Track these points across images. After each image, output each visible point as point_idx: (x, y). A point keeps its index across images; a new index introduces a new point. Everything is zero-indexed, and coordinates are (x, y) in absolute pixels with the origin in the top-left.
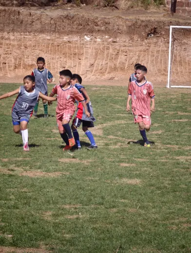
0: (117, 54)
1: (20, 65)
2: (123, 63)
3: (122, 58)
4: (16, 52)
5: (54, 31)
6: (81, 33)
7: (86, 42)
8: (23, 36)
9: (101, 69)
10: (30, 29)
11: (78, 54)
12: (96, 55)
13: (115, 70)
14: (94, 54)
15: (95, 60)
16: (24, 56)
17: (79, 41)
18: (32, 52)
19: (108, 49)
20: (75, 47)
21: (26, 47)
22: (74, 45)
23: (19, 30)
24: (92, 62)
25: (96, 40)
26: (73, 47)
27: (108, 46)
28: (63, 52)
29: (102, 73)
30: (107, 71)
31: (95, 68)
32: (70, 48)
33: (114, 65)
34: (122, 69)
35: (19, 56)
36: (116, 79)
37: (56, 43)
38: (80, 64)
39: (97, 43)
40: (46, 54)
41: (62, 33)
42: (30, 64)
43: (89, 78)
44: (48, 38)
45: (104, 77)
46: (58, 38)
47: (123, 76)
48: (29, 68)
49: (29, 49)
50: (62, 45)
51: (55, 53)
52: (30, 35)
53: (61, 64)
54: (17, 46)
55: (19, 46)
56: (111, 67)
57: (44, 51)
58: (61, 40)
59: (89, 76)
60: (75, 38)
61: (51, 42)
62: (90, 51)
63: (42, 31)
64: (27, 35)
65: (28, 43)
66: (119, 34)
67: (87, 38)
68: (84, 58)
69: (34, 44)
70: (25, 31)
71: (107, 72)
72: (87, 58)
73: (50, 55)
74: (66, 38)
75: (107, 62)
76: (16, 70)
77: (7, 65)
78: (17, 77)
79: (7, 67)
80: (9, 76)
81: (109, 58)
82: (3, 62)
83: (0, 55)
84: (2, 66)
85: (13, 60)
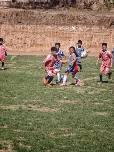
0: (92, 37)
1: (34, 44)
2: (96, 43)
3: (95, 40)
4: (31, 37)
5: (54, 24)
6: (70, 25)
7: (73, 30)
8: (35, 27)
10: (40, 23)
11: (69, 37)
13: (90, 47)
14: (78, 37)
16: (36, 38)
17: (69, 30)
18: (41, 37)
19: (86, 34)
20: (67, 33)
21: (37, 34)
22: (66, 32)
23: (33, 23)
25: (79, 29)
26: (65, 33)
27: (86, 32)
28: (59, 36)
32: (63, 34)
33: (90, 44)
34: (95, 46)
35: (33, 39)
36: (91, 52)
37: (55, 31)
38: (69, 43)
39: (80, 31)
40: (49, 38)
41: (60, 25)
42: (40, 44)
44: (51, 28)
46: (56, 28)
47: (95, 50)
48: (39, 46)
49: (39, 35)
50: (59, 32)
51: (55, 37)
52: (40, 26)
54: (32, 33)
55: (33, 33)
56: (88, 45)
57: (48, 36)
58: (58, 29)
60: (67, 28)
61: (52, 30)
62: (75, 35)
63: (47, 24)
64: (38, 26)
65: (39, 31)
66: (93, 25)
67: (74, 28)
68: (72, 40)
69: (42, 32)
70: (37, 24)
71: (86, 48)
72: (73, 40)
73: (52, 38)
74: (61, 28)
75: (86, 42)
76: (32, 47)
77: (26, 44)
78: (32, 51)
79: (26, 45)
80: (27, 51)
81: (87, 40)
82: (24, 42)
83: (22, 39)
84: (23, 45)
85: (30, 41)
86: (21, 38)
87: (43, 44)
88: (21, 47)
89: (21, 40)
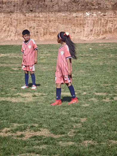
0: (107, 23)
1: (47, 33)
2: (111, 28)
3: (110, 25)
4: (44, 25)
5: (67, 11)
6: (83, 11)
7: (87, 16)
8: (47, 15)
9: (97, 33)
10: (52, 10)
11: (83, 24)
12: (94, 24)
13: (106, 33)
14: (92, 23)
15: (93, 27)
16: (49, 27)
17: (82, 16)
18: (54, 24)
19: (101, 20)
20: (81, 20)
21: (50, 22)
22: (80, 19)
23: (45, 11)
24: (92, 29)
25: (93, 14)
26: (79, 20)
27: (101, 18)
28: (73, 23)
29: (98, 35)
31: (93, 32)
32: (77, 20)
33: (105, 29)
34: (110, 32)
35: (46, 28)
36: (107, 38)
37: (68, 18)
38: (84, 30)
39: (94, 16)
40: (62, 25)
41: (73, 11)
42: (53, 32)
43: (90, 39)
44: (64, 15)
45: (99, 37)
46: (69, 15)
47: (111, 36)
48: (52, 34)
49: (52, 23)
50: (72, 19)
51: (68, 24)
52: (52, 14)
53: (72, 31)
54: (44, 21)
55: (46, 21)
56: (103, 31)
57: (61, 24)
58: (71, 16)
59: (90, 37)
60: (80, 14)
61: (65, 17)
62: (90, 22)
63: (59, 11)
64: (50, 14)
65: (51, 19)
66: (107, 10)
67: (88, 14)
68: (86, 26)
69: (55, 19)
70: (49, 11)
71: (101, 34)
72: (88, 26)
73: (65, 26)
74: (74, 15)
75: (101, 28)
76: (45, 36)
77: (39, 33)
78: (46, 40)
79: (39, 34)
80: (41, 40)
81: (102, 25)
82: (36, 31)
83: (35, 27)
84: (36, 34)
85: (42, 30)
86: (34, 27)
87: (57, 32)
88: (34, 36)
89: (34, 29)
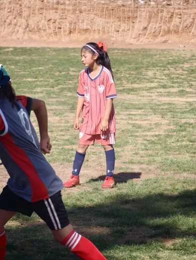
0: (171, 17)
1: (75, 30)
2: (177, 26)
3: (176, 20)
4: (71, 17)
7: (140, 5)
9: (154, 33)
11: (132, 17)
12: (150, 18)
13: (169, 33)
14: (147, 17)
15: (149, 24)
16: (79, 20)
17: (133, 5)
18: (87, 17)
19: (162, 11)
20: (129, 11)
21: (81, 12)
22: (128, 9)
24: (145, 26)
25: (150, 3)
26: (127, 11)
27: (162, 9)
28: (117, 17)
29: (156, 36)
30: (161, 34)
31: (148, 32)
32: (124, 12)
33: (168, 28)
34: (176, 32)
35: (74, 21)
36: (169, 41)
37: (110, 7)
38: (133, 27)
39: (151, 6)
40: (100, 19)
42: (85, 28)
43: (142, 42)
44: (103, 2)
45: (157, 40)
46: (112, 2)
47: (177, 39)
48: (83, 33)
49: (84, 14)
50: (116, 8)
51: (110, 17)
53: (115, 28)
54: (72, 11)
55: (74, 11)
57: (98, 16)
58: (115, 4)
59: (141, 39)
60: (129, 2)
61: (106, 6)
62: (144, 14)
65: (83, 8)
67: (141, 2)
68: (137, 22)
69: (89, 9)
72: (140, 21)
73: (104, 20)
74: (120, 2)
75: (160, 25)
76: (72, 34)
77: (62, 29)
78: (71, 42)
79: (62, 32)
80: (64, 41)
81: (163, 21)
82: (58, 27)
83: (56, 20)
84: (57, 30)
85: (68, 25)
86: (54, 20)
87: (91, 29)
88: (53, 35)
89: (55, 22)
